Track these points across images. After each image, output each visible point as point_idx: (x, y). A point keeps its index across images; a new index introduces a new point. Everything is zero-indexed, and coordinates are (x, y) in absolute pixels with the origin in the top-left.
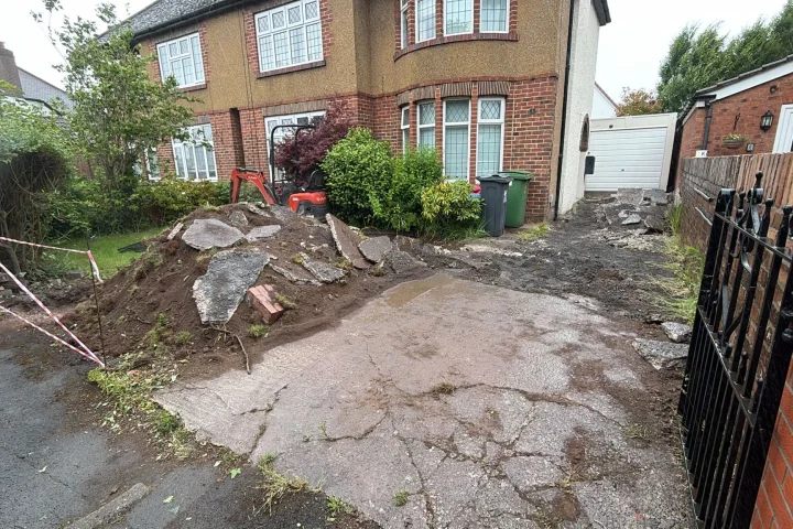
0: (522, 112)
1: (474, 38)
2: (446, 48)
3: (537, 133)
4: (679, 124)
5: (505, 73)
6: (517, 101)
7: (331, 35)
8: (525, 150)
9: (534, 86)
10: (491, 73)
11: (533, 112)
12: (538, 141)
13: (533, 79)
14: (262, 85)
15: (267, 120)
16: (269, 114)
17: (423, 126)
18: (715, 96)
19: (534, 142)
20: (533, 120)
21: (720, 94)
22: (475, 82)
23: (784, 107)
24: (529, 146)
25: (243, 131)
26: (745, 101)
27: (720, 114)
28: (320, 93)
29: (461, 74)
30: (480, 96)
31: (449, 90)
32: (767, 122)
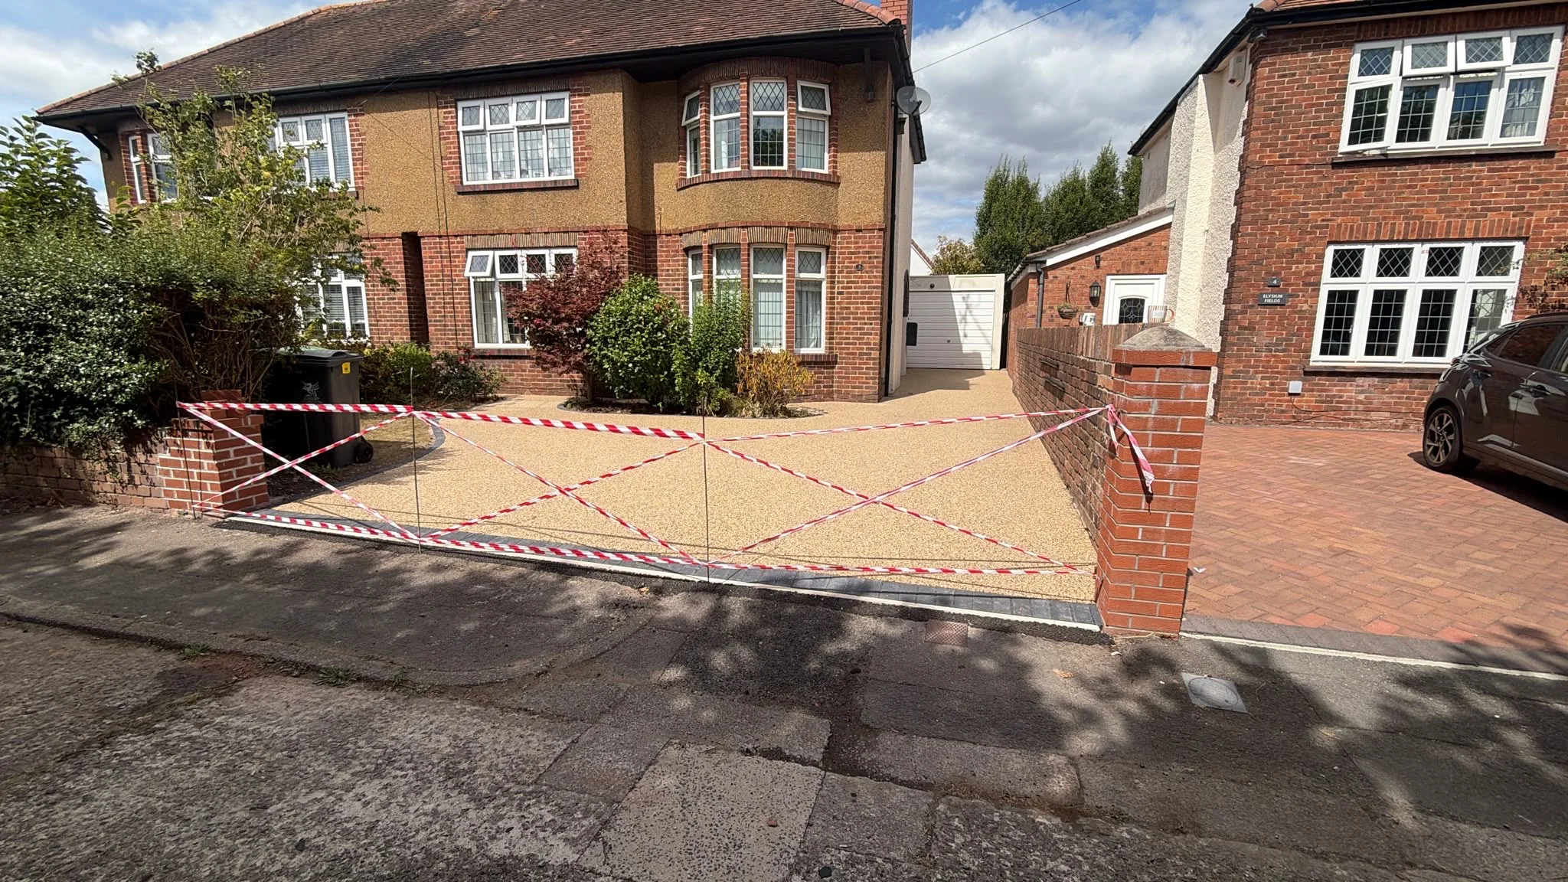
0: (847, 267)
1: (790, 176)
2: (754, 183)
3: (867, 293)
4: (1007, 285)
5: (825, 220)
6: (840, 253)
7: (589, 147)
8: (852, 313)
9: (860, 237)
10: (811, 219)
11: (860, 268)
12: (868, 303)
13: (859, 231)
14: (466, 203)
15: (471, 254)
16: (478, 245)
17: (719, 277)
18: (1045, 262)
19: (862, 303)
20: (861, 277)
21: (1050, 262)
22: (791, 228)
23: (1109, 278)
24: (858, 308)
25: (426, 267)
26: (1073, 268)
27: (1051, 282)
28: (569, 222)
29: (773, 218)
30: (797, 245)
31: (757, 234)
32: (1096, 293)
